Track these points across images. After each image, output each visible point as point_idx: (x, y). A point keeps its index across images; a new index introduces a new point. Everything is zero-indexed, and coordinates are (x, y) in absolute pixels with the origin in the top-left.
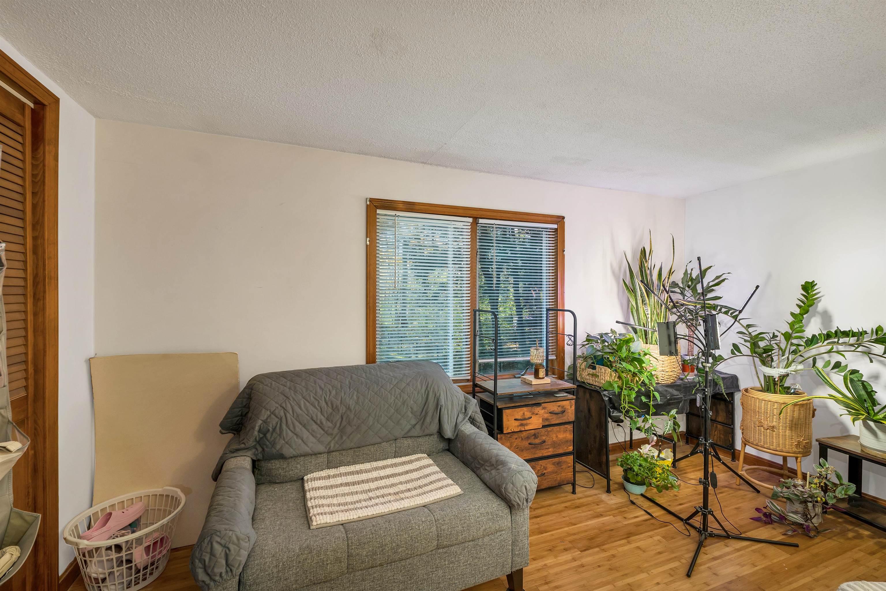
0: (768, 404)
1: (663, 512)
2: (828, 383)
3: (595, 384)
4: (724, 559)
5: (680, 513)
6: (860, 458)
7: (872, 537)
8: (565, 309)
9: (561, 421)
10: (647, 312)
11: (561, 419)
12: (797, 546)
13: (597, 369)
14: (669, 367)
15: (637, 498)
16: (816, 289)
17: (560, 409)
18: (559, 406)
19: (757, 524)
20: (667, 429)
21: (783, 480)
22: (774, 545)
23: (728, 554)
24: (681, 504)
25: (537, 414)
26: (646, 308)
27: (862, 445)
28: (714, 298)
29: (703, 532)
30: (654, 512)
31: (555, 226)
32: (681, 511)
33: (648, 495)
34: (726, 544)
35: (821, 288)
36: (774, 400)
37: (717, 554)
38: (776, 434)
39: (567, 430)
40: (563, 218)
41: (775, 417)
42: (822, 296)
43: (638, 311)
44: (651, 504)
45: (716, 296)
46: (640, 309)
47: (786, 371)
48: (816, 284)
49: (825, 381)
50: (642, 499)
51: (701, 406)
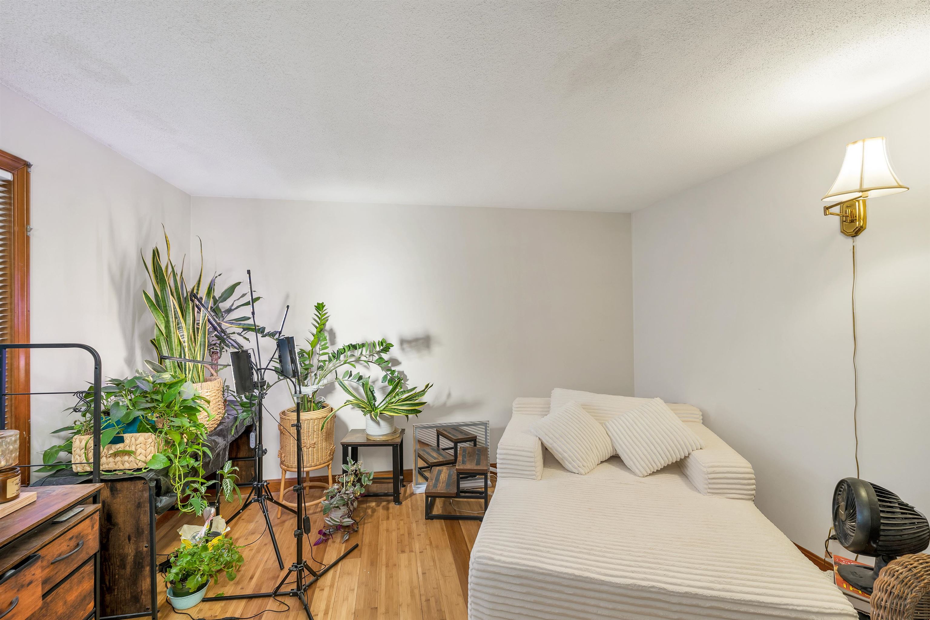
0: (309, 423)
1: (243, 602)
2: (347, 391)
3: (121, 467)
4: (331, 606)
5: (260, 589)
6: (356, 446)
7: (378, 506)
8: (31, 343)
9: (76, 566)
10: (183, 340)
11: (75, 562)
12: (357, 546)
13: (127, 441)
14: (215, 409)
15: (201, 610)
16: (326, 310)
17: (73, 543)
18: (71, 539)
19: (322, 546)
20: (229, 491)
21: (326, 491)
22: (346, 558)
23: (329, 597)
24: (252, 578)
25: (30, 583)
26: (181, 334)
27: (368, 435)
28: (243, 319)
29: (299, 592)
30: (234, 612)
31: (8, 176)
32: (259, 585)
33: (211, 595)
34: (320, 589)
35: (329, 309)
36: (314, 417)
37: (323, 606)
38: (316, 450)
39: (83, 577)
40: (28, 165)
41: (315, 433)
42: (328, 317)
43: (170, 338)
44: (222, 603)
45: (244, 317)
46: (173, 335)
47: (317, 387)
48: (325, 305)
49: (346, 389)
50: (207, 605)
51: (255, 448)
